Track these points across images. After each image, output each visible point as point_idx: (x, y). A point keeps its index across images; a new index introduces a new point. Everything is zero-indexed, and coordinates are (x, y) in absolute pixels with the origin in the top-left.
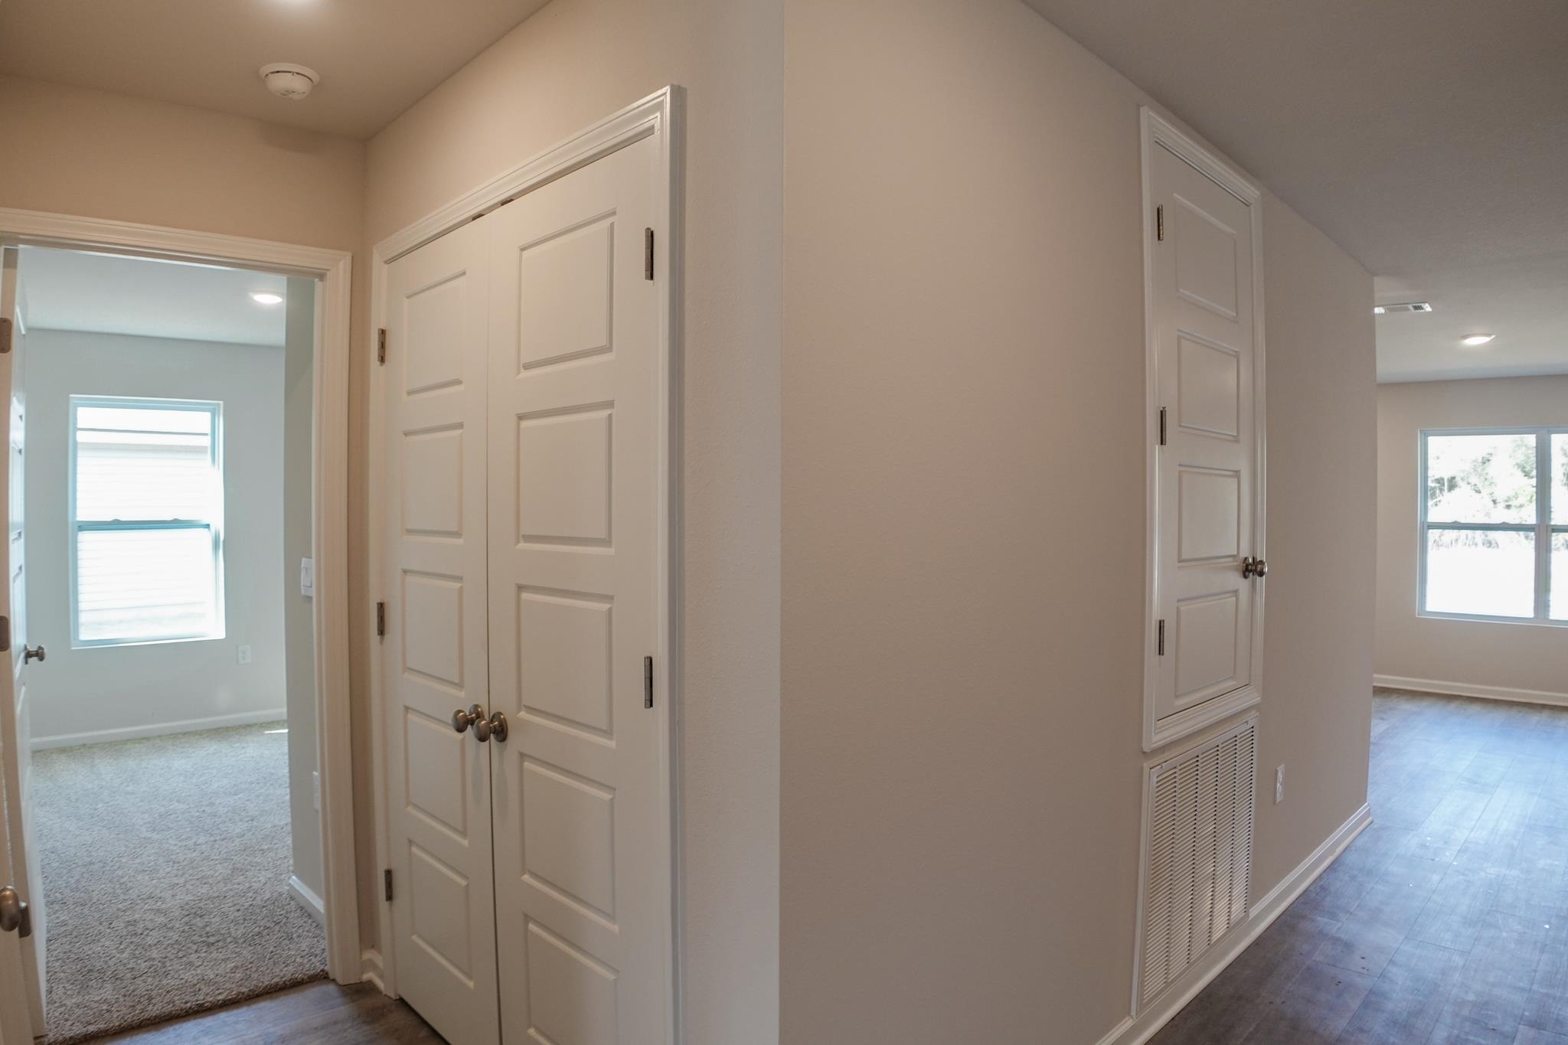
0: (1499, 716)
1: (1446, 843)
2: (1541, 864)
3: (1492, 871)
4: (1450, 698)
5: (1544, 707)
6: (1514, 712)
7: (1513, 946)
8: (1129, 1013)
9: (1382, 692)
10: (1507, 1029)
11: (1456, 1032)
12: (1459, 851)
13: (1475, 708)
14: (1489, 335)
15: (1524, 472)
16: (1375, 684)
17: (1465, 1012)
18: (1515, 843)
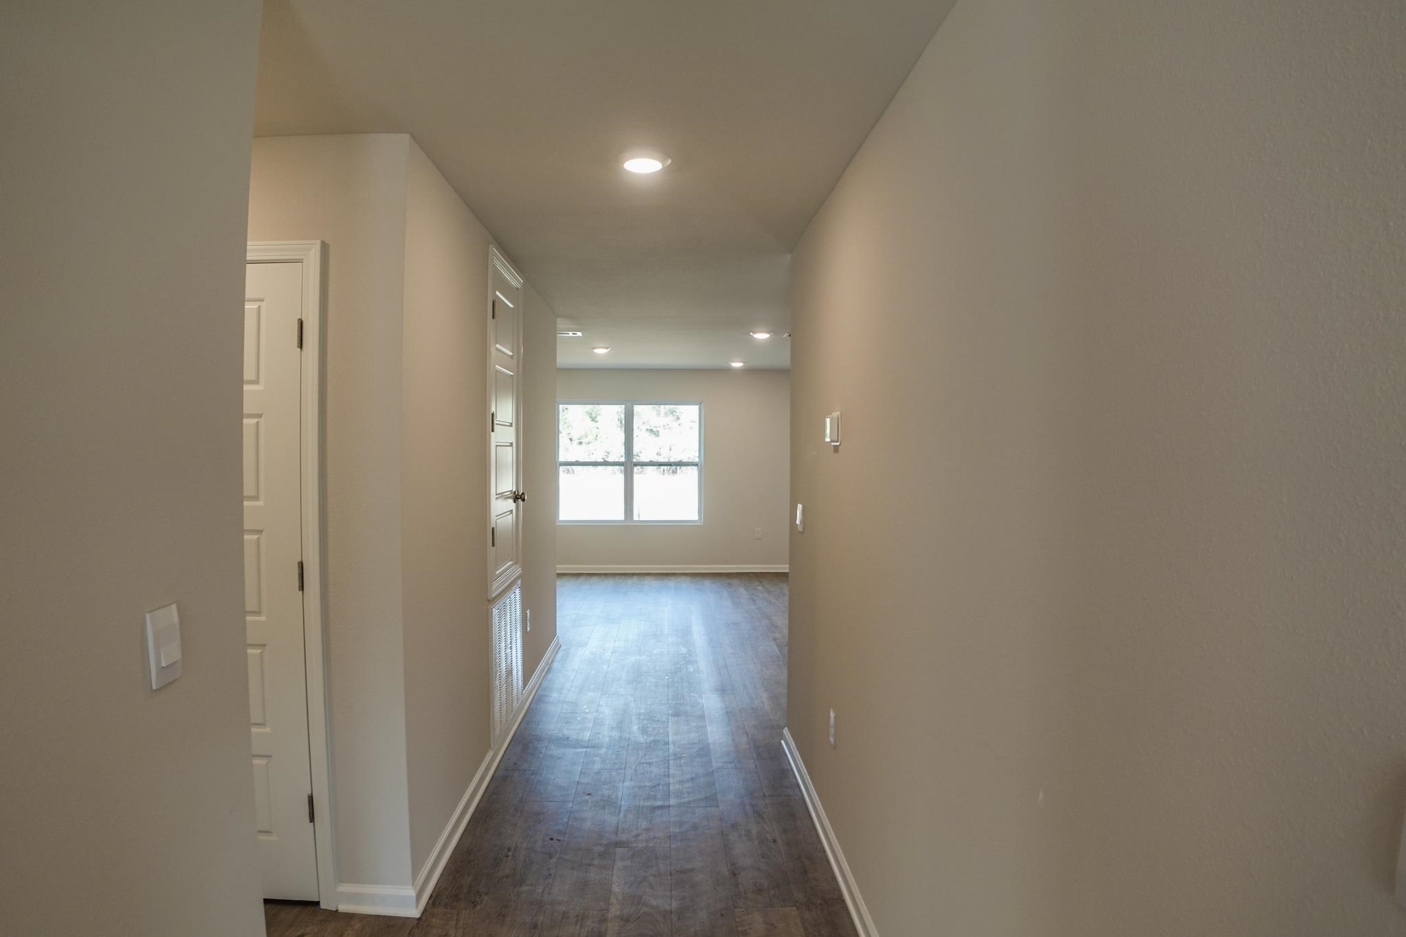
0: (610, 582)
1: (604, 650)
2: (655, 652)
3: (633, 659)
4: (578, 575)
5: (633, 574)
6: (618, 580)
7: (654, 688)
8: (490, 748)
9: (560, 575)
10: (663, 719)
11: (641, 725)
12: (612, 653)
13: (594, 579)
14: (607, 348)
15: (591, 417)
16: (558, 572)
17: (642, 717)
18: (640, 645)
